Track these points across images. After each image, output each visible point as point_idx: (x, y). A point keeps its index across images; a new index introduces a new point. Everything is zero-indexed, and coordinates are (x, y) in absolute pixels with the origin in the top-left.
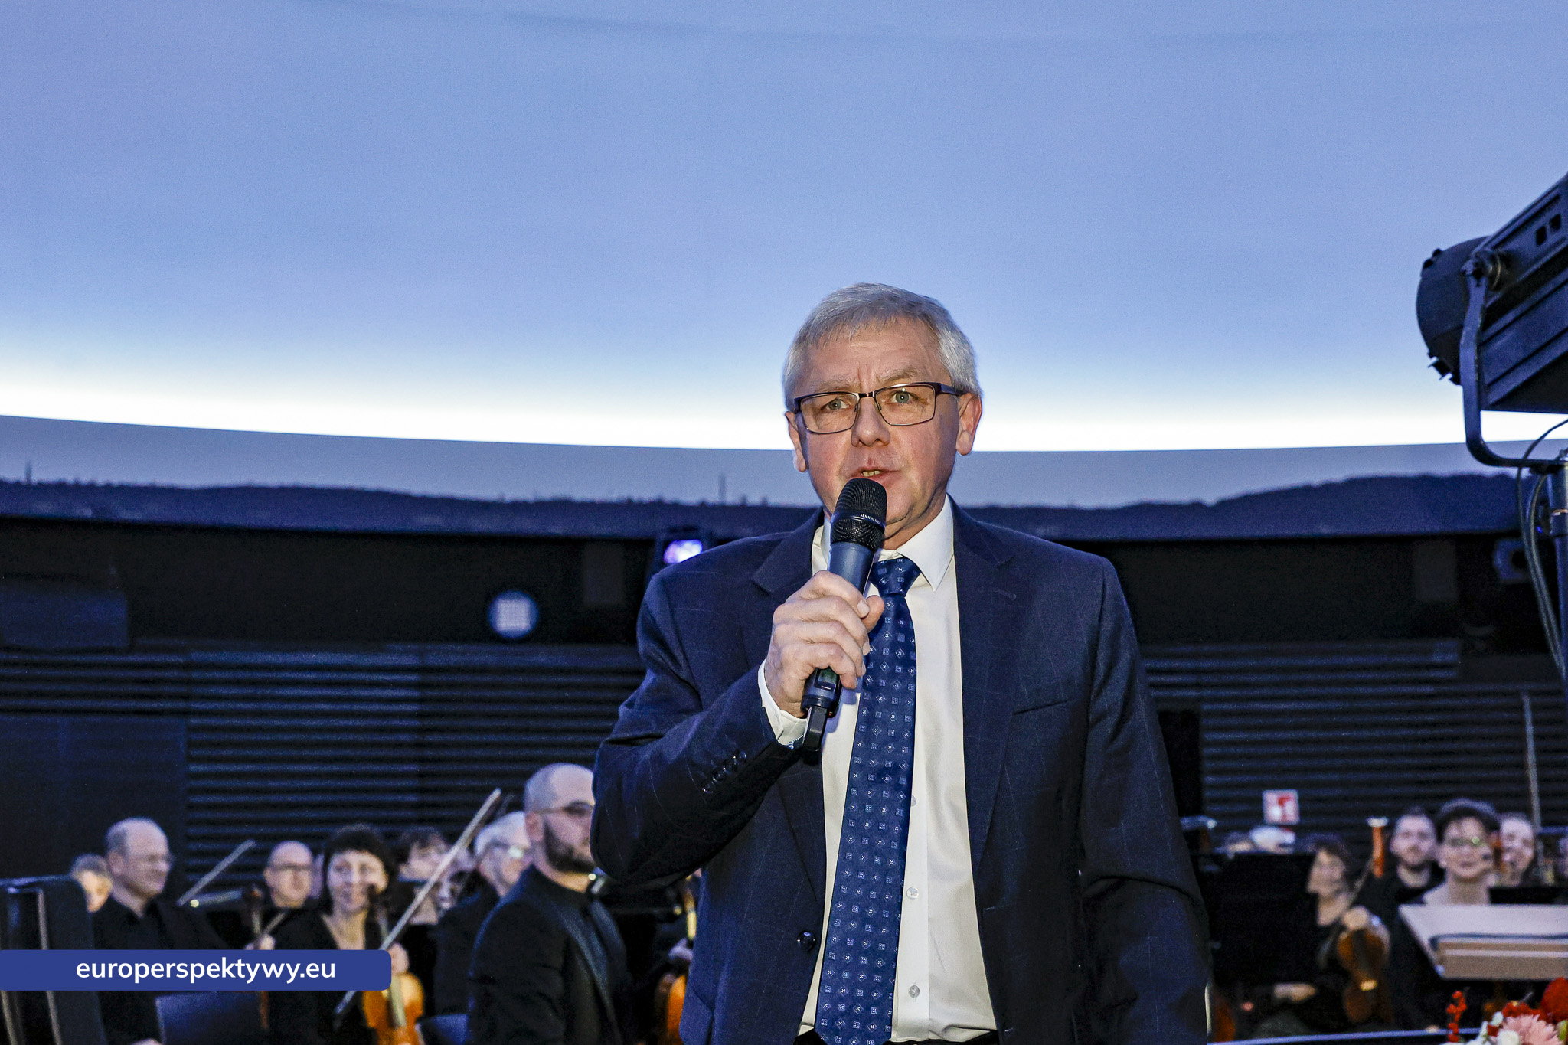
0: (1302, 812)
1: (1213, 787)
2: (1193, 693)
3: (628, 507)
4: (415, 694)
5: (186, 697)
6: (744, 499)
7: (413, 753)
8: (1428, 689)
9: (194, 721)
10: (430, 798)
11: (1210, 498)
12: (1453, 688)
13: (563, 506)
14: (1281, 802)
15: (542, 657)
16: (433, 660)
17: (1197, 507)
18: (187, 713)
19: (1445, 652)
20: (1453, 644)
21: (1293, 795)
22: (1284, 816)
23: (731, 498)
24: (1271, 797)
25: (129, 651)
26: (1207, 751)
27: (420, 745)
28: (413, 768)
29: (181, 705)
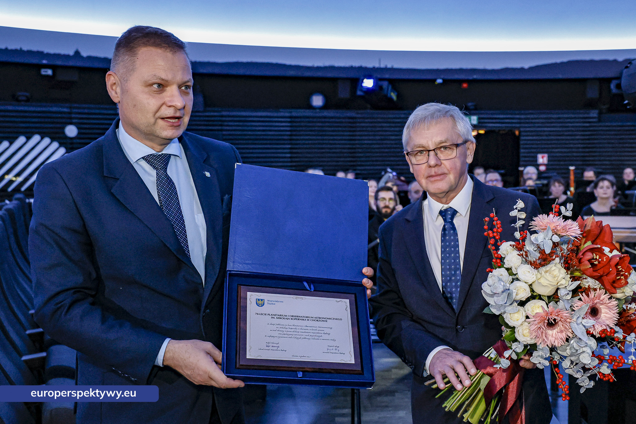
0: (549, 161)
1: (524, 153)
2: (518, 125)
3: (352, 68)
4: (289, 124)
5: (221, 125)
6: (386, 66)
7: (289, 142)
8: (588, 125)
9: (224, 133)
10: (293, 155)
11: (526, 66)
12: (595, 124)
13: (332, 68)
14: (543, 157)
15: (326, 113)
16: (294, 114)
17: (522, 69)
18: (222, 130)
19: (594, 114)
20: (597, 111)
21: (546, 155)
22: (543, 161)
23: (382, 66)
24: (540, 156)
25: (204, 111)
26: (522, 142)
27: (291, 140)
28: (290, 146)
29: (220, 128)
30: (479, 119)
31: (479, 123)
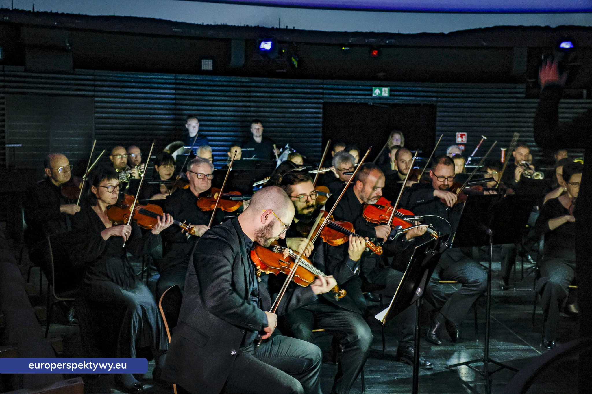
0: (467, 141)
2: (435, 99)
3: (247, 28)
4: (174, 91)
5: (94, 91)
6: (287, 26)
8: (513, 100)
9: (96, 99)
11: (446, 32)
12: (522, 100)
13: (224, 27)
14: (462, 136)
19: (521, 88)
20: (524, 86)
21: (466, 134)
22: (462, 141)
23: (283, 26)
24: (458, 134)
25: (73, 74)
26: (438, 119)
27: (175, 109)
29: (92, 93)
30: (391, 91)
31: (391, 95)
